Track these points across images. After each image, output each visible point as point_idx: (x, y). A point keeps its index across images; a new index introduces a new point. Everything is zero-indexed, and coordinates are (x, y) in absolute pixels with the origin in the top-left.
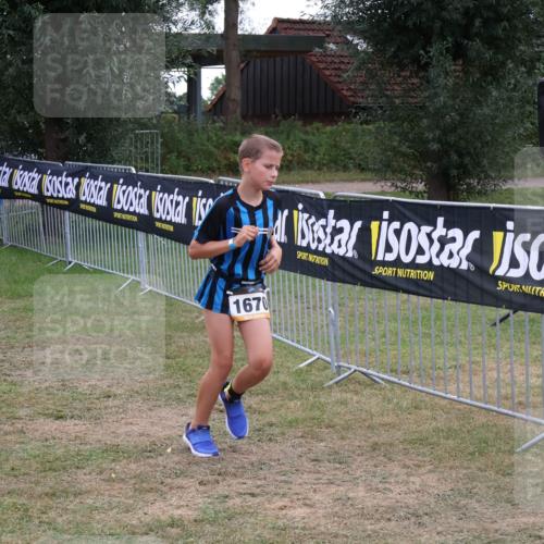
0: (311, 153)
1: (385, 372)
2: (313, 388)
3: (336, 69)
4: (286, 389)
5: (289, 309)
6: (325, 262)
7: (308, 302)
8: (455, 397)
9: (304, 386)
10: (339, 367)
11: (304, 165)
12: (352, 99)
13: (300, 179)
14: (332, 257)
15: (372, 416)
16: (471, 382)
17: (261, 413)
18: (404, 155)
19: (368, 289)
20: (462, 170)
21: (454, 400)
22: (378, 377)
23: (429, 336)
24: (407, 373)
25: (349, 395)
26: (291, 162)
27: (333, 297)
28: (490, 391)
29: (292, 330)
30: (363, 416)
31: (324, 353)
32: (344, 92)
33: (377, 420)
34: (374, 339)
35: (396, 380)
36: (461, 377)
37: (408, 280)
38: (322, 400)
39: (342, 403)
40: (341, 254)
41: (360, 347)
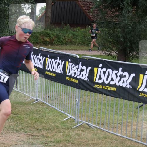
0: (75, 39)
1: (95, 124)
2: (67, 129)
3: (88, 7)
4: (58, 128)
5: (61, 98)
6: (77, 81)
7: (69, 96)
8: (120, 135)
9: (64, 128)
10: (78, 121)
11: (72, 43)
12: (93, 19)
13: (70, 48)
14: (80, 80)
15: (89, 140)
16: (126, 129)
17: (47, 137)
18: (110, 42)
19: (91, 93)
20: (131, 49)
21: (119, 136)
22: (92, 126)
23: (112, 111)
24: (103, 124)
25: (81, 132)
26: (67, 41)
27: (78, 95)
28: (133, 133)
29: (62, 106)
30: (85, 140)
31: (73, 116)
32: (90, 16)
33: (90, 142)
34: (92, 111)
35: (99, 127)
36: (123, 128)
37: (107, 90)
38: (71, 133)
39: (78, 135)
40: (83, 79)
41: (86, 114)
